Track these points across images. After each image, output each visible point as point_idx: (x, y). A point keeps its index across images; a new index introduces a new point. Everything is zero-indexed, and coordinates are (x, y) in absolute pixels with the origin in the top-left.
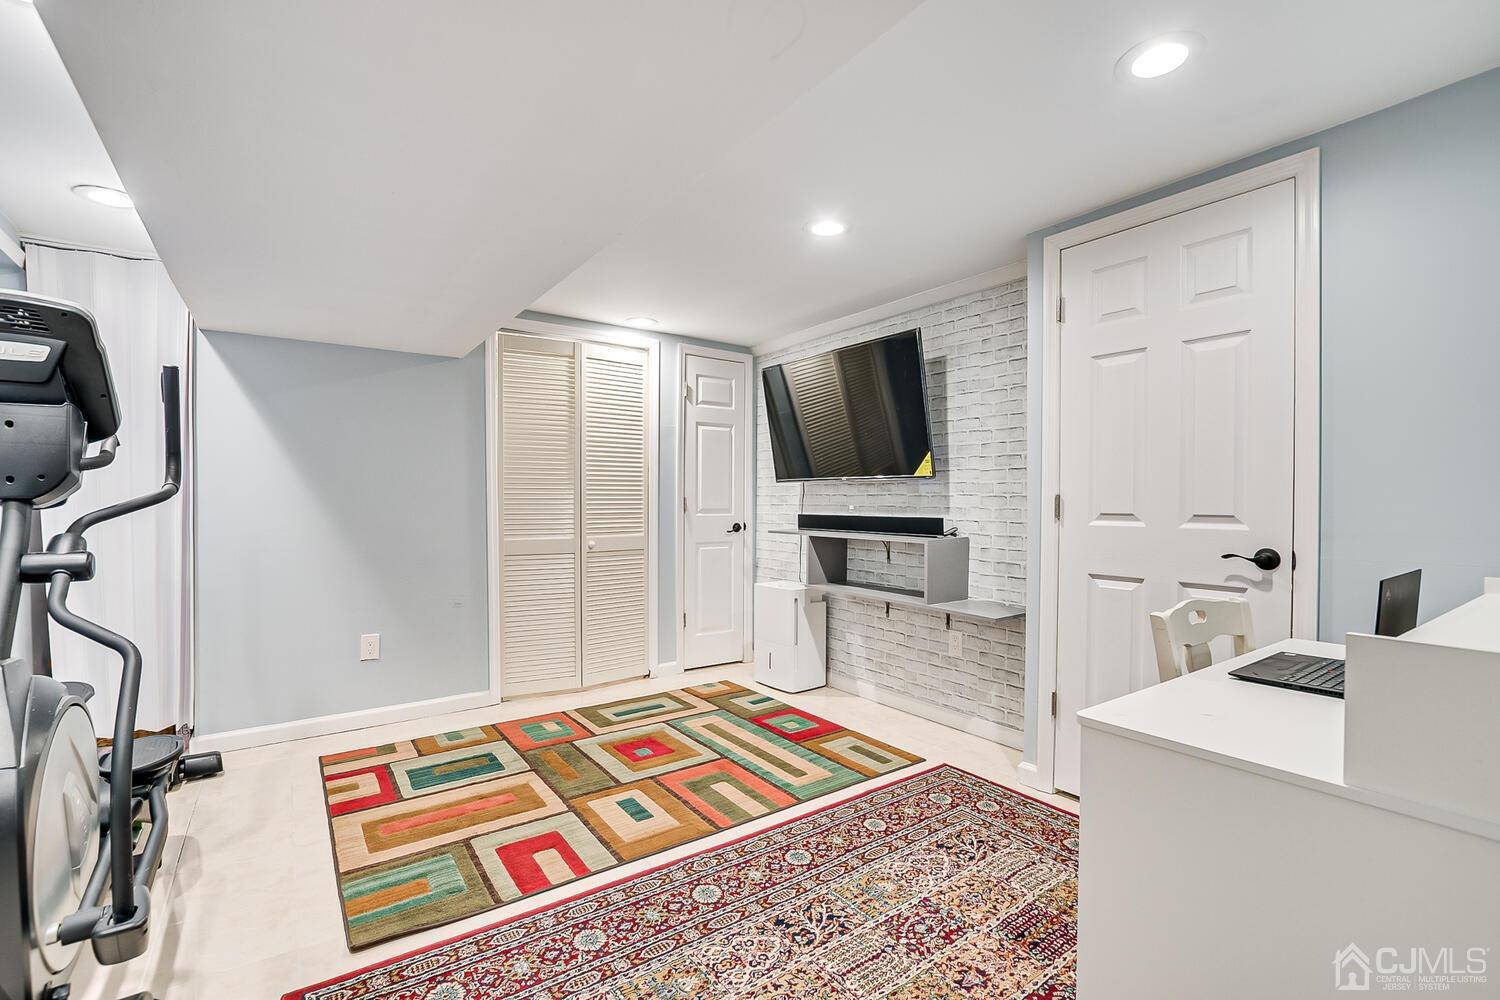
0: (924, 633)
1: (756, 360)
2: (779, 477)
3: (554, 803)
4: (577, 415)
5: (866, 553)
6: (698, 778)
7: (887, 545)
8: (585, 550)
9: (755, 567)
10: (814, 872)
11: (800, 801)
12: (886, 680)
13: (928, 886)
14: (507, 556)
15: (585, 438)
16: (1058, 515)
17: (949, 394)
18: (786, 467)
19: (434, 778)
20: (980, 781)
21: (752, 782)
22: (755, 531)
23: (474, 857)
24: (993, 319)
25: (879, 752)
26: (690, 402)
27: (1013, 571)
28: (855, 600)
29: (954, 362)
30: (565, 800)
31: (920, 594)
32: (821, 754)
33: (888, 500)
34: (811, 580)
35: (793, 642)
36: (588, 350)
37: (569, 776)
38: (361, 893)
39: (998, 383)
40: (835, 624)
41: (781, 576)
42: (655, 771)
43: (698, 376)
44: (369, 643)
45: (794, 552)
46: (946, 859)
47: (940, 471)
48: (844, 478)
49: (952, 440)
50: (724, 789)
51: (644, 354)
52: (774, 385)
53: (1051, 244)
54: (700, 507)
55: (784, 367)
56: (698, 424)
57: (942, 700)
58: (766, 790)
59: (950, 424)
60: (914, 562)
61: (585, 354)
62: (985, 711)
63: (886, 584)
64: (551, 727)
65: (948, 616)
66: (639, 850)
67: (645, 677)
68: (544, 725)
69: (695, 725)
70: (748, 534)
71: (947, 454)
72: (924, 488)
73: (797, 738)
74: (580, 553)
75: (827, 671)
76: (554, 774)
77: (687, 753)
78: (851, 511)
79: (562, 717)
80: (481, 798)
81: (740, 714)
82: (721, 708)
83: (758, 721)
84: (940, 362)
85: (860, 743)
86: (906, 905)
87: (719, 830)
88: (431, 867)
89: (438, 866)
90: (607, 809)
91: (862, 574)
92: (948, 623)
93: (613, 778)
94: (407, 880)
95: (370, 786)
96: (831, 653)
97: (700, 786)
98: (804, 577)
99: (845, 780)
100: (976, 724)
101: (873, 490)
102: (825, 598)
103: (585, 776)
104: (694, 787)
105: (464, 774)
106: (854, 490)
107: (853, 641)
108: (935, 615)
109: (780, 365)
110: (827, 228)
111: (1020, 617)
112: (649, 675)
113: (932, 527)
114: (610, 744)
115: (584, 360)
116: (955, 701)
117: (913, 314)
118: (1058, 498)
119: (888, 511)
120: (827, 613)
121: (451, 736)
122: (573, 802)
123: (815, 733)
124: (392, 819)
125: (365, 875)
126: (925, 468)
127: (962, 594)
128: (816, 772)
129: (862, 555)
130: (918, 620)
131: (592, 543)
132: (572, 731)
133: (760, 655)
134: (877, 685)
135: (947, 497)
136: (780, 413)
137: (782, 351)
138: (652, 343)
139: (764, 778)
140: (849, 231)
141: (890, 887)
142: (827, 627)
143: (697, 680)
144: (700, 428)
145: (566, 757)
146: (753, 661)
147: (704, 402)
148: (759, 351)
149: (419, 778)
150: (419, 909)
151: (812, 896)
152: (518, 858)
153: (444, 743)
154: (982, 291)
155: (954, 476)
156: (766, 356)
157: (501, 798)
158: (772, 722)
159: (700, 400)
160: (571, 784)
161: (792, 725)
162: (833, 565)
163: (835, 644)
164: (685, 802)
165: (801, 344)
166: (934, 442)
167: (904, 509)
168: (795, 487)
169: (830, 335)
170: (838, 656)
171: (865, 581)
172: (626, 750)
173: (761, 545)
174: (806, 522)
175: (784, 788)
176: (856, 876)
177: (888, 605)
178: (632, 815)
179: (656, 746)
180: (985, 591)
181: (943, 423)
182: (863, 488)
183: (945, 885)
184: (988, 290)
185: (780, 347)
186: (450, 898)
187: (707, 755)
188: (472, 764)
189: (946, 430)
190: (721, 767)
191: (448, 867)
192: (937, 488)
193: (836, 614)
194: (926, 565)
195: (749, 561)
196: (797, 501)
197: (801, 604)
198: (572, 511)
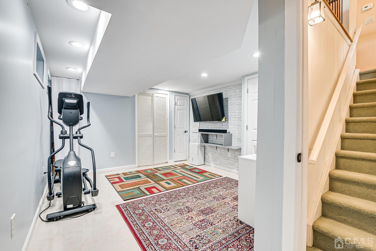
0: (223, 153)
1: (190, 97)
2: (194, 121)
3: (153, 182)
4: (153, 108)
5: (212, 137)
6: (179, 179)
7: (217, 135)
8: (155, 136)
9: (189, 140)
10: (201, 191)
11: (199, 182)
12: (216, 163)
13: (221, 193)
14: (139, 137)
15: (155, 113)
16: (247, 129)
17: (229, 105)
18: (196, 119)
19: (129, 179)
20: (232, 179)
21: (189, 179)
22: (189, 132)
23: (141, 189)
24: (237, 91)
25: (214, 175)
26: (176, 105)
27: (240, 140)
28: (210, 146)
29: (230, 99)
30: (155, 182)
31: (222, 145)
32: (203, 175)
33: (217, 126)
34: (201, 143)
35: (197, 155)
36: (156, 95)
37: (155, 178)
38: (123, 194)
39: (238, 103)
40: (206, 152)
41: (195, 142)
42: (171, 178)
43: (178, 100)
44: (113, 154)
45: (198, 137)
46: (224, 190)
47: (227, 120)
48: (208, 122)
49: (229, 114)
50: (184, 180)
51: (167, 95)
52: (194, 102)
53: (246, 78)
54: (178, 128)
55: (196, 98)
56: (178, 110)
57: (227, 166)
58: (192, 180)
59: (229, 111)
60: (221, 138)
61: (155, 96)
62: (235, 168)
63: (216, 143)
64: (149, 171)
65: (228, 149)
66: (170, 188)
67: (166, 163)
68: (148, 171)
69: (178, 171)
70: (188, 133)
71: (228, 117)
72: (224, 124)
73: (198, 173)
74: (153, 136)
75: (204, 161)
76: (152, 178)
77: (177, 175)
78: (209, 128)
79: (151, 169)
80: (139, 181)
81: (187, 169)
82: (183, 168)
83: (190, 170)
84: (227, 99)
85: (210, 174)
86: (217, 195)
87: (184, 186)
88: (133, 191)
89: (135, 190)
90: (163, 183)
91: (211, 141)
92: (228, 151)
93: (163, 179)
94: (130, 192)
95: (117, 180)
96: (205, 157)
97: (180, 180)
98: (200, 142)
99: (208, 179)
100: (233, 170)
101: (214, 124)
102: (204, 146)
103: (158, 178)
104: (179, 180)
105: (135, 178)
106: (210, 124)
107: (210, 155)
108: (225, 149)
109: (195, 98)
110: (204, 75)
111: (241, 149)
112: (167, 162)
113: (225, 131)
114: (162, 174)
115: (155, 97)
116: (230, 166)
117: (222, 89)
118: (247, 126)
119: (217, 128)
120: (204, 149)
121: (129, 172)
122: (156, 182)
123: (202, 172)
124: (124, 184)
125: (122, 192)
126: (224, 120)
127: (231, 145)
128: (201, 178)
129: (211, 137)
130: (223, 150)
131: (156, 135)
132: (154, 172)
133: (191, 158)
134: (214, 164)
135: (228, 126)
136: (195, 107)
137: (195, 95)
138: (168, 93)
139: (192, 179)
140: (208, 76)
141: (214, 193)
142: (204, 152)
143: (177, 163)
144: (178, 111)
145: (153, 176)
146: (189, 160)
147: (179, 105)
148: (190, 94)
149: (126, 179)
150: (134, 196)
151: (200, 194)
152: (148, 189)
153: (129, 173)
154: (235, 85)
155: (229, 121)
156: (192, 95)
157: (143, 182)
158: (193, 170)
159: (178, 105)
160: (155, 180)
161: (197, 171)
162: (206, 139)
163: (206, 156)
164: (177, 182)
165: (199, 94)
166: (225, 115)
167: (219, 128)
168: (198, 123)
169: (205, 92)
170: (207, 158)
171: (212, 143)
172: (165, 174)
173: (190, 135)
174: (200, 130)
175: (196, 180)
176: (208, 192)
177: (217, 147)
178: (168, 184)
179: (170, 174)
180: (235, 144)
181: (228, 111)
182: (212, 124)
183: (224, 193)
184: (236, 85)
185: (195, 94)
186: (138, 194)
187: (181, 175)
188: (135, 176)
189: (228, 112)
190: (183, 177)
191: (136, 191)
192: (226, 124)
193: (206, 149)
194: (223, 139)
195: (188, 139)
196: (198, 126)
197: (199, 147)
198: (152, 128)
